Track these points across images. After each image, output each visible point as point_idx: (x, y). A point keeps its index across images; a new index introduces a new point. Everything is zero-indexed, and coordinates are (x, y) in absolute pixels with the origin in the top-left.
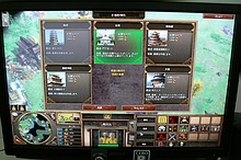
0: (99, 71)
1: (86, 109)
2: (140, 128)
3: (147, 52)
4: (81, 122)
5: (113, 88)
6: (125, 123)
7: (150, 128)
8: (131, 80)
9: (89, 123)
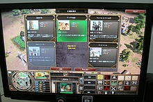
0: (60, 46)
1: (52, 69)
2: (86, 82)
3: (90, 34)
4: (49, 78)
5: (69, 57)
6: (77, 79)
7: (92, 82)
8: (80, 52)
9: (54, 78)
